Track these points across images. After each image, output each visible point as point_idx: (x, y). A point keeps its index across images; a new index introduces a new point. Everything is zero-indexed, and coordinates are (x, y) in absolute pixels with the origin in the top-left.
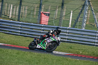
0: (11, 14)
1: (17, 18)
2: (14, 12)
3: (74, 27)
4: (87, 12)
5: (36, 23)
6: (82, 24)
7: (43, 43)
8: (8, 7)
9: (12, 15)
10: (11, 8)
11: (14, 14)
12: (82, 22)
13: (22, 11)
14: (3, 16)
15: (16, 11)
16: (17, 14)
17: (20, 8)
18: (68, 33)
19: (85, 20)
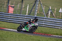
3: (29, 15)
4: (38, 5)
6: (35, 13)
7: (27, 27)
12: (35, 12)
18: (26, 19)
19: (37, 11)
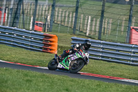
0: (88, 29)
1: (97, 35)
2: (93, 27)
5: (124, 43)
8: (84, 19)
9: (91, 30)
10: (89, 21)
11: (93, 29)
13: (105, 25)
14: (78, 32)
15: (95, 26)
16: (97, 30)
17: (101, 22)
